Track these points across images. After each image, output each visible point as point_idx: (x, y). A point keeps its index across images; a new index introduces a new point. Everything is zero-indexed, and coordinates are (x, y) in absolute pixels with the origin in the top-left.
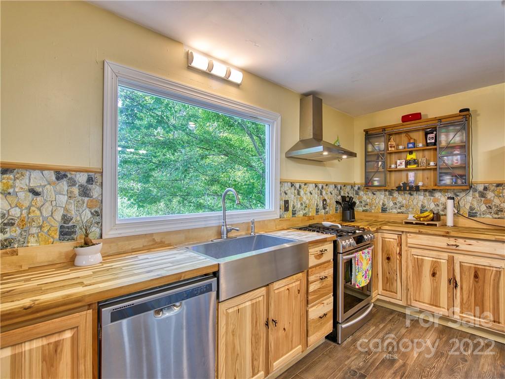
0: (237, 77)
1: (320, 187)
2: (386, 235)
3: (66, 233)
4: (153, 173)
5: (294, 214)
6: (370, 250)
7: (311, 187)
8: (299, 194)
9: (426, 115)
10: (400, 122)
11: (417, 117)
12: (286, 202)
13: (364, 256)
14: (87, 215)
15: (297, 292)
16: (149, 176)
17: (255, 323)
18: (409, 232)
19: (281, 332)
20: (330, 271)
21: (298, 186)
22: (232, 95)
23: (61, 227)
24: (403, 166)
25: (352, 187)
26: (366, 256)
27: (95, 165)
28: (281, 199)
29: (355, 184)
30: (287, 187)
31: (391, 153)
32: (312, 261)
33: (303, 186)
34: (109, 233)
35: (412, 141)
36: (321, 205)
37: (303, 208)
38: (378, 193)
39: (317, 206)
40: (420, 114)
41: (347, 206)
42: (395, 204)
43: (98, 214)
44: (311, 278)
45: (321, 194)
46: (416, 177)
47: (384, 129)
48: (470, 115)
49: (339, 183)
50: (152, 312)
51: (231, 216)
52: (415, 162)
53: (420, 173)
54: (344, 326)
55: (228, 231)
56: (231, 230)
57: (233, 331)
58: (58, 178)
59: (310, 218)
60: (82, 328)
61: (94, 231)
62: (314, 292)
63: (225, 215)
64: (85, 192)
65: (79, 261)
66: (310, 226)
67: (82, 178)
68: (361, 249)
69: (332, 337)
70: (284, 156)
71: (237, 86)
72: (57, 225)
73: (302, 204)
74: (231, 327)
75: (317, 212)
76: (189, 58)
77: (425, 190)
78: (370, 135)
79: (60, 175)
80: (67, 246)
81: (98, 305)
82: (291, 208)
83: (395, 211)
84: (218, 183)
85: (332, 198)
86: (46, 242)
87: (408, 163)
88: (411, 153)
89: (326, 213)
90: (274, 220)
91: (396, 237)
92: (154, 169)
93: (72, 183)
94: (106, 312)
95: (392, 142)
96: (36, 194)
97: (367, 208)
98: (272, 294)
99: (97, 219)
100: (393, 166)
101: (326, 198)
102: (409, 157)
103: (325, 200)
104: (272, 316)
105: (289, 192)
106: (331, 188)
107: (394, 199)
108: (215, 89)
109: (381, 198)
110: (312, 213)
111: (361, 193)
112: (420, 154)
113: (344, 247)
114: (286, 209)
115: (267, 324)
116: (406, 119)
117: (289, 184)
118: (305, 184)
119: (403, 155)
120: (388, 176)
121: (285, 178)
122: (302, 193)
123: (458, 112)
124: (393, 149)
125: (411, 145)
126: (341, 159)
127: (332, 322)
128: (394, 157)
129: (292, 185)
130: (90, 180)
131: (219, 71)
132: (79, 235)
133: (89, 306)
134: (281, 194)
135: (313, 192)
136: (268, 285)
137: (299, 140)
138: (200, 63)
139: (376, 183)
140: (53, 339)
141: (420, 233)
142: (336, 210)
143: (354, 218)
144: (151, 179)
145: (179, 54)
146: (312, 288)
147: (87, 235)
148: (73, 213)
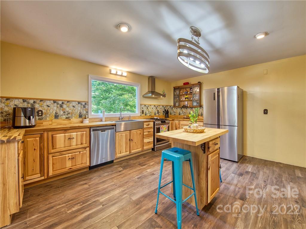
0: (125, 74)
1: (156, 106)
2: (176, 122)
3: (80, 116)
4: (101, 101)
5: (146, 115)
6: (167, 125)
7: (153, 106)
8: (148, 108)
9: (191, 83)
10: (183, 85)
11: (187, 83)
12: (143, 111)
13: (164, 127)
14: (85, 112)
15: (139, 134)
16: (99, 103)
17: (126, 139)
18: (181, 120)
19: (134, 143)
20: (153, 130)
21: (147, 106)
22: (124, 79)
23: (79, 115)
24: (184, 100)
25: (170, 107)
26: (165, 127)
27: (86, 100)
28: (141, 110)
29: (171, 106)
30: (143, 106)
31: (181, 95)
32: (145, 126)
33: (149, 106)
34: (90, 117)
35: (187, 91)
36: (157, 112)
37: (149, 113)
38: (178, 109)
39: (155, 112)
40: (188, 83)
41: (167, 113)
42: (183, 112)
43: (87, 112)
44: (145, 131)
45: (157, 109)
46: (188, 103)
47: (179, 87)
48: (201, 84)
49: (164, 105)
50: (100, 131)
51: (123, 114)
52: (187, 98)
53: (189, 102)
54: (156, 146)
55: (122, 118)
56: (123, 118)
57: (120, 140)
58: (78, 103)
59: (152, 116)
60: (87, 132)
61: (87, 116)
62: (146, 135)
63: (121, 114)
64: (84, 107)
65: (84, 122)
66: (151, 118)
67: (84, 103)
68: (163, 125)
69: (153, 149)
70: (142, 97)
71: (126, 77)
72: (78, 114)
73: (149, 112)
74: (119, 139)
75: (155, 114)
76: (110, 71)
77: (190, 107)
78: (175, 89)
79: (79, 103)
80: (81, 119)
81: (90, 128)
82: (144, 113)
83: (182, 114)
84: (129, 105)
85: (161, 110)
86: (76, 118)
87: (185, 98)
88: (187, 95)
89: (159, 115)
90: (138, 116)
91: (178, 122)
92: (102, 100)
93: (82, 105)
94: (92, 129)
95: (182, 92)
96: (74, 107)
97: (175, 113)
98: (131, 133)
99: (87, 113)
100: (182, 99)
101: (159, 110)
102: (186, 97)
103: (158, 111)
104: (131, 138)
105: (144, 108)
106: (161, 107)
107: (182, 110)
108: (118, 78)
109: (179, 110)
110: (153, 115)
111: (173, 109)
112: (189, 96)
113: (156, 123)
114: (143, 113)
115: (130, 140)
116: (184, 84)
117: (154, 106)
118: (150, 105)
119: (185, 96)
120: (180, 103)
121: (142, 103)
122: (149, 108)
123: (197, 83)
124: (182, 94)
125: (186, 93)
126: (160, 97)
127: (153, 144)
128: (182, 96)
129: (145, 106)
130: (85, 104)
131: (119, 73)
132: (84, 117)
133: (88, 128)
134: (140, 108)
135: (153, 108)
136: (130, 130)
137: (147, 91)
138: (113, 72)
139: (177, 105)
140: (82, 133)
141: (184, 120)
142: (163, 114)
143: (168, 117)
144: (100, 104)
145: (108, 69)
146: (145, 134)
147: (85, 117)
148: (82, 112)
